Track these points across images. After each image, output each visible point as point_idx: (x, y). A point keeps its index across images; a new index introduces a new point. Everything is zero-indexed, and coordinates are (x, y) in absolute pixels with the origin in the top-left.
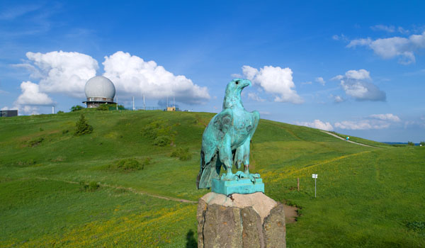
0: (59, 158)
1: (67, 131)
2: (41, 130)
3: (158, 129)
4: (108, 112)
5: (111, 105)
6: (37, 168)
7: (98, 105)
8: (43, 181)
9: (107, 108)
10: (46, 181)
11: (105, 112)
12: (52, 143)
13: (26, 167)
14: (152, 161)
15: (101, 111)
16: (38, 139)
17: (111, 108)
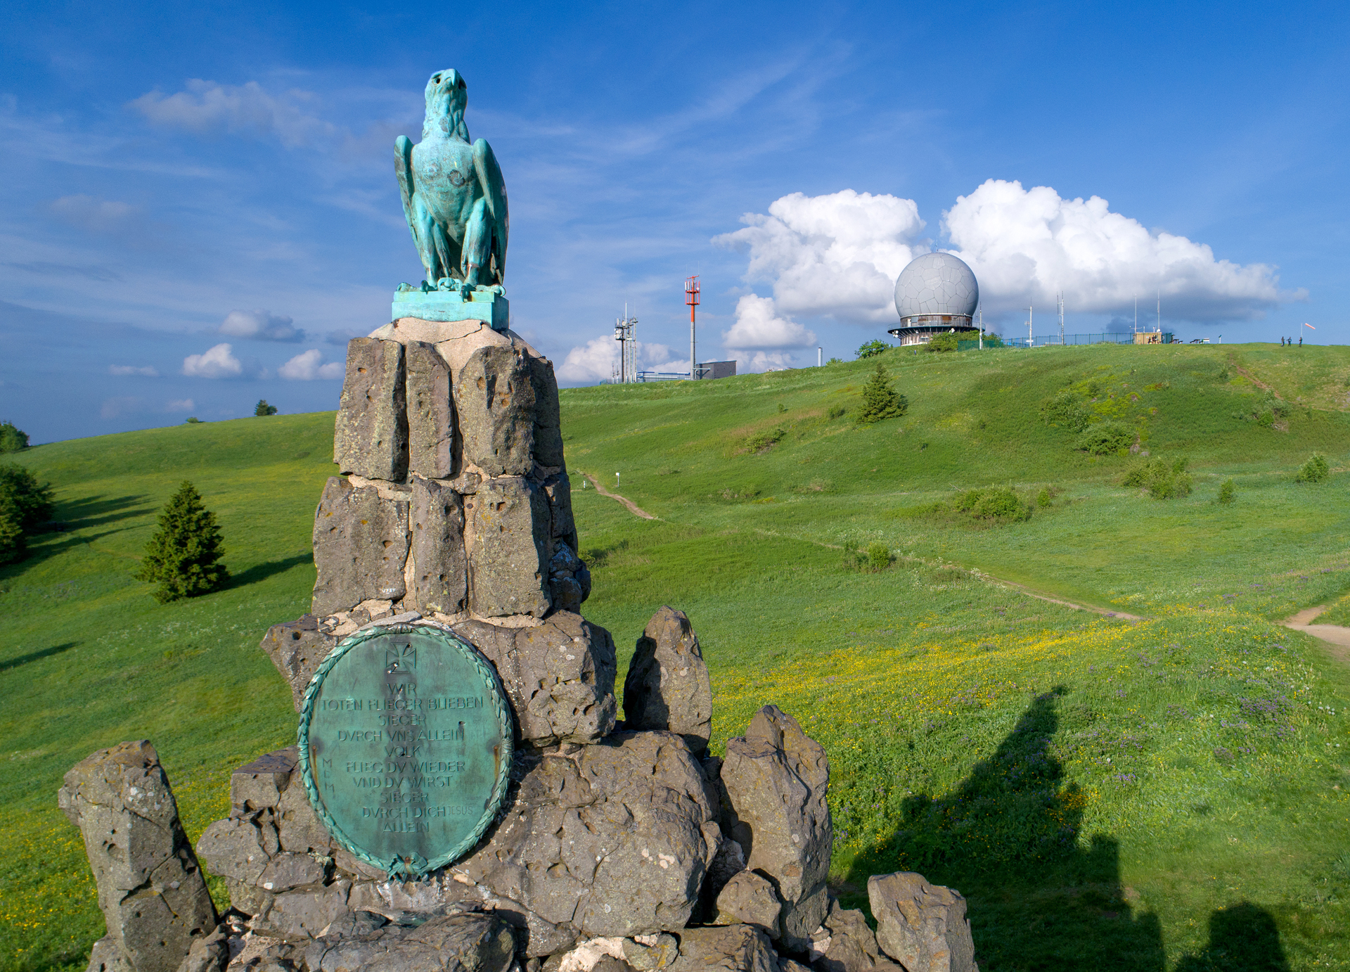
0: (815, 484)
1: (843, 412)
2: (783, 410)
3: (1095, 402)
4: (955, 354)
5: (966, 334)
6: (762, 507)
7: (928, 339)
8: (767, 539)
9: (953, 343)
10: (774, 539)
11: (945, 355)
12: (804, 443)
13: (737, 503)
14: (1062, 497)
15: (935, 353)
16: (771, 433)
17: (963, 345)
